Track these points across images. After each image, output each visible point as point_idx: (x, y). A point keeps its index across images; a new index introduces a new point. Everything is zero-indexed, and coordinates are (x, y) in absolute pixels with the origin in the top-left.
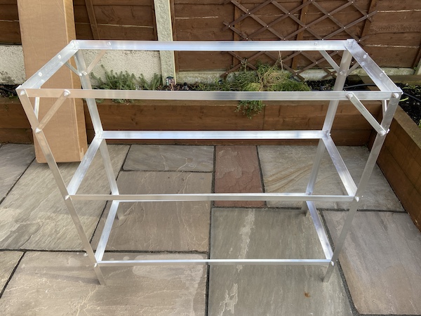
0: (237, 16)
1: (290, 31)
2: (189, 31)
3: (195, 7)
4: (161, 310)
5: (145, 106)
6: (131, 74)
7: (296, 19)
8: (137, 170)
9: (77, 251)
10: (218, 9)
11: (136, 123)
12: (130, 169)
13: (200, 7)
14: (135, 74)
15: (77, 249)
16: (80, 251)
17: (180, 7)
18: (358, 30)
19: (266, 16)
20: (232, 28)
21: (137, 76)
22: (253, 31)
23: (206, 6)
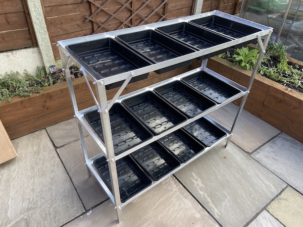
0: (93, 10)
1: (127, 17)
2: (59, 26)
3: (61, 8)
4: (169, 210)
5: (54, 92)
6: (15, 72)
7: (130, 8)
8: (70, 143)
9: (79, 216)
10: (78, 7)
11: (47, 109)
12: (63, 144)
13: (64, 7)
14: (19, 71)
15: (78, 215)
16: (81, 215)
17: (49, 9)
18: (162, 10)
19: (112, 8)
20: (92, 20)
21: (21, 72)
22: (105, 20)
23: (69, 6)
